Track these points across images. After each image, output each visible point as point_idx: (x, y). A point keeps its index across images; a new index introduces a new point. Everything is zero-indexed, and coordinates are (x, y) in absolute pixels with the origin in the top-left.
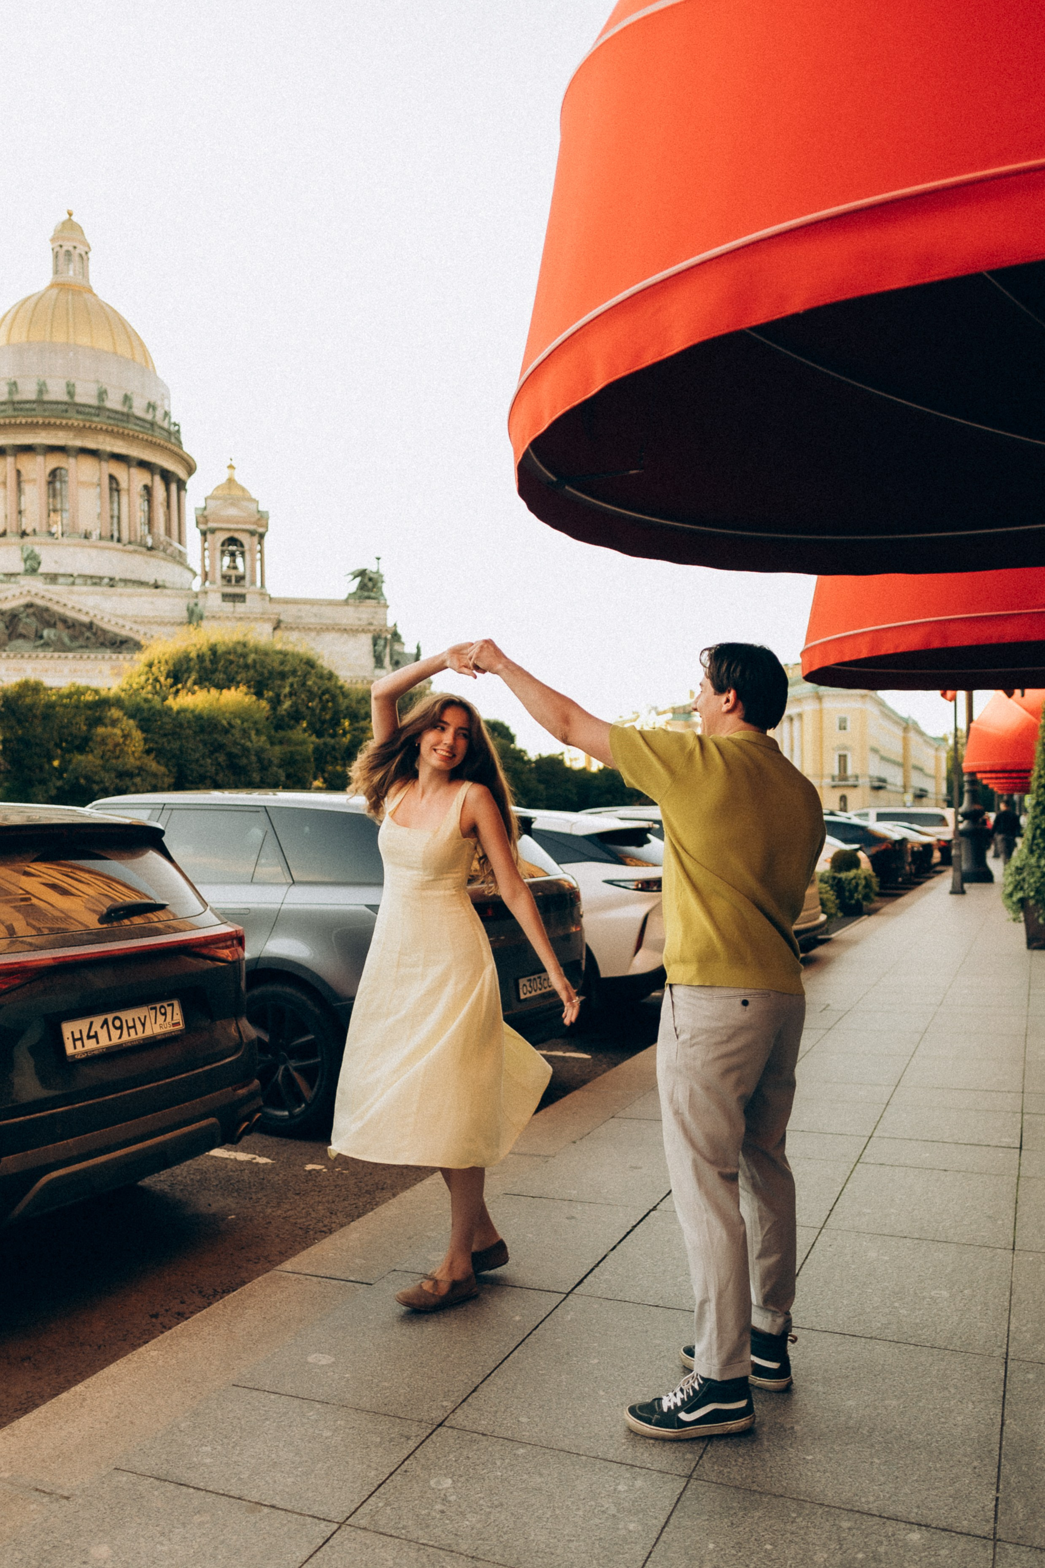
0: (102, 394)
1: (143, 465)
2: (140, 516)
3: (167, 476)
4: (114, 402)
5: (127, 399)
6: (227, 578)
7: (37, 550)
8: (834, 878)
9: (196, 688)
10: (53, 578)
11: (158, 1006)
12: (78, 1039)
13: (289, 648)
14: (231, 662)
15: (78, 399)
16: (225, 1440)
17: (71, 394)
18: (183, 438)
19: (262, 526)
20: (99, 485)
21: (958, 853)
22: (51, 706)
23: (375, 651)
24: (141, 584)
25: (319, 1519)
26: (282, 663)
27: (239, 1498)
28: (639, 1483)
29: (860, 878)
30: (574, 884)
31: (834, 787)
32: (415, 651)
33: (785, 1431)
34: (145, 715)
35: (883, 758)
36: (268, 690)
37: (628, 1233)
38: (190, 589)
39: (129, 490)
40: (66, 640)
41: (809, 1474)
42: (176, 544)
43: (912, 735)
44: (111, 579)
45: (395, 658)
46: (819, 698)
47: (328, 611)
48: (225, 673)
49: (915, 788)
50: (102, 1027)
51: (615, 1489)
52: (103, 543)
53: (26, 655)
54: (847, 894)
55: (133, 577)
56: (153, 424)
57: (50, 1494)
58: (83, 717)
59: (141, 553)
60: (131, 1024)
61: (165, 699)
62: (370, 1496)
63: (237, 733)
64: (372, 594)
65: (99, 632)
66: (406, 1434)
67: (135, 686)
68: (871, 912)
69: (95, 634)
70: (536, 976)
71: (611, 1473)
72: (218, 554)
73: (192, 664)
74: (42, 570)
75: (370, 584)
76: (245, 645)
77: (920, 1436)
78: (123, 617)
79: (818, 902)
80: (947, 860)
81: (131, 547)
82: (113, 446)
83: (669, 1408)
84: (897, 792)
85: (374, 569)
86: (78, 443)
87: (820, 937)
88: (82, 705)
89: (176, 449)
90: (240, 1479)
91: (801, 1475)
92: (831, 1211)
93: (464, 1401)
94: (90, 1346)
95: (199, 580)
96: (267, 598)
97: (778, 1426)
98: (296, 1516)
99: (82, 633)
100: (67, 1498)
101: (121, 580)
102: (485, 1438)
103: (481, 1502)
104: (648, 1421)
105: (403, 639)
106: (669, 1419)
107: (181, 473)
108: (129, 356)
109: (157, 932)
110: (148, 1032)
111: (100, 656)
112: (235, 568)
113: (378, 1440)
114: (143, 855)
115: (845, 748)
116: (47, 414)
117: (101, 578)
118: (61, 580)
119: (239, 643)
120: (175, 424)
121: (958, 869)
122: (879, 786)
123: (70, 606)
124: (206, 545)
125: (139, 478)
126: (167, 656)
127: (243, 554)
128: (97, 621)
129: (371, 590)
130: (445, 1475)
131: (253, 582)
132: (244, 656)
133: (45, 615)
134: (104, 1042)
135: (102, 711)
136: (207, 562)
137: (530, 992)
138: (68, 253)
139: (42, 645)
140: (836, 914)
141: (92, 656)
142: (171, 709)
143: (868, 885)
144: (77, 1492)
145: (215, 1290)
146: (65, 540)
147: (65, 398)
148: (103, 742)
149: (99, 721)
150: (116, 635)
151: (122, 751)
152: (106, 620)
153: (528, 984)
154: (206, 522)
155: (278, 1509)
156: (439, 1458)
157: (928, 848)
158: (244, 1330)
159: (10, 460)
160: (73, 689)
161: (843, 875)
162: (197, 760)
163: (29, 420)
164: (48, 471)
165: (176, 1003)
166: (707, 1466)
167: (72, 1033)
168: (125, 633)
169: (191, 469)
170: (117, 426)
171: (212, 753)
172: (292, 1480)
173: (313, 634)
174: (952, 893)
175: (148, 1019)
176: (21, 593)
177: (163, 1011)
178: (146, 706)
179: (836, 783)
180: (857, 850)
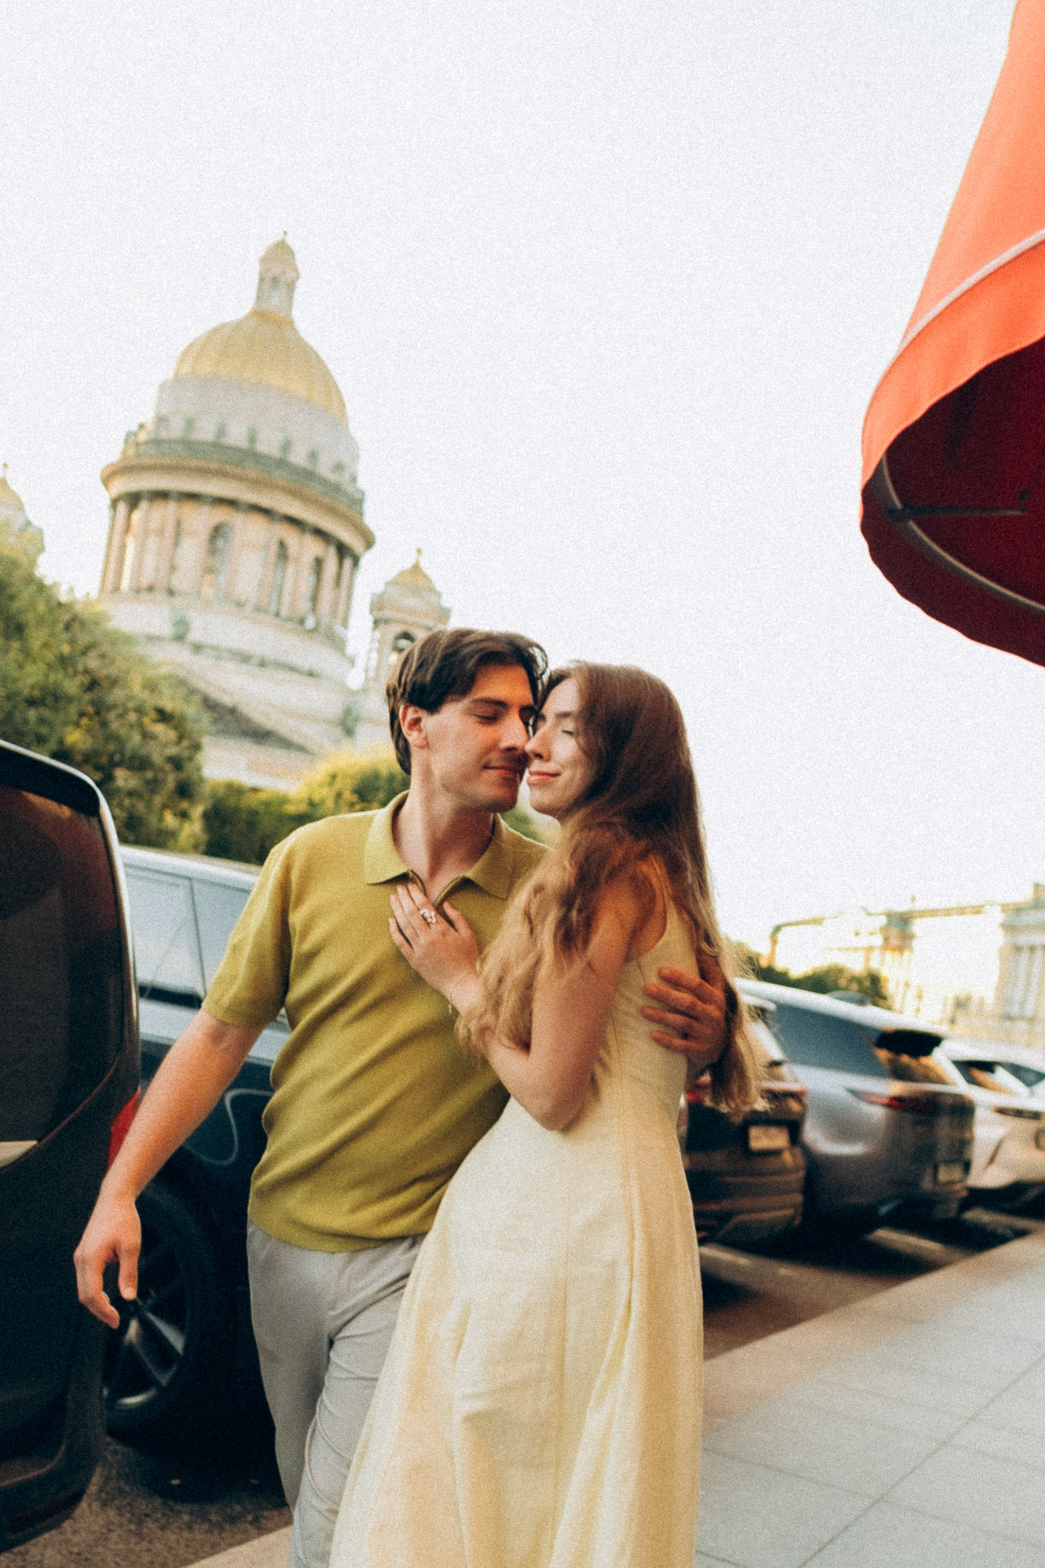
0: (286, 446)
1: (319, 533)
2: (305, 591)
3: (343, 550)
4: (298, 457)
5: (313, 456)
7: (188, 614)
10: (197, 648)
15: (260, 448)
17: (252, 439)
18: (366, 508)
20: (266, 549)
24: (292, 669)
39: (297, 560)
40: (205, 722)
42: (339, 628)
44: (262, 659)
52: (261, 616)
55: (287, 661)
56: (337, 487)
59: (297, 634)
65: (243, 720)
74: (191, 637)
81: (288, 626)
82: (288, 506)
86: (251, 498)
89: (357, 519)
99: (222, 717)
101: (273, 662)
107: (358, 546)
108: (324, 406)
116: (222, 459)
117: (251, 656)
118: (207, 652)
120: (360, 491)
123: (214, 683)
124: (377, 635)
125: (312, 547)
128: (240, 707)
136: (374, 656)
138: (276, 279)
146: (215, 605)
147: (245, 445)
150: (260, 725)
152: (252, 705)
154: (379, 610)
159: (172, 506)
163: (202, 464)
164: (213, 524)
169: (369, 544)
170: (297, 484)
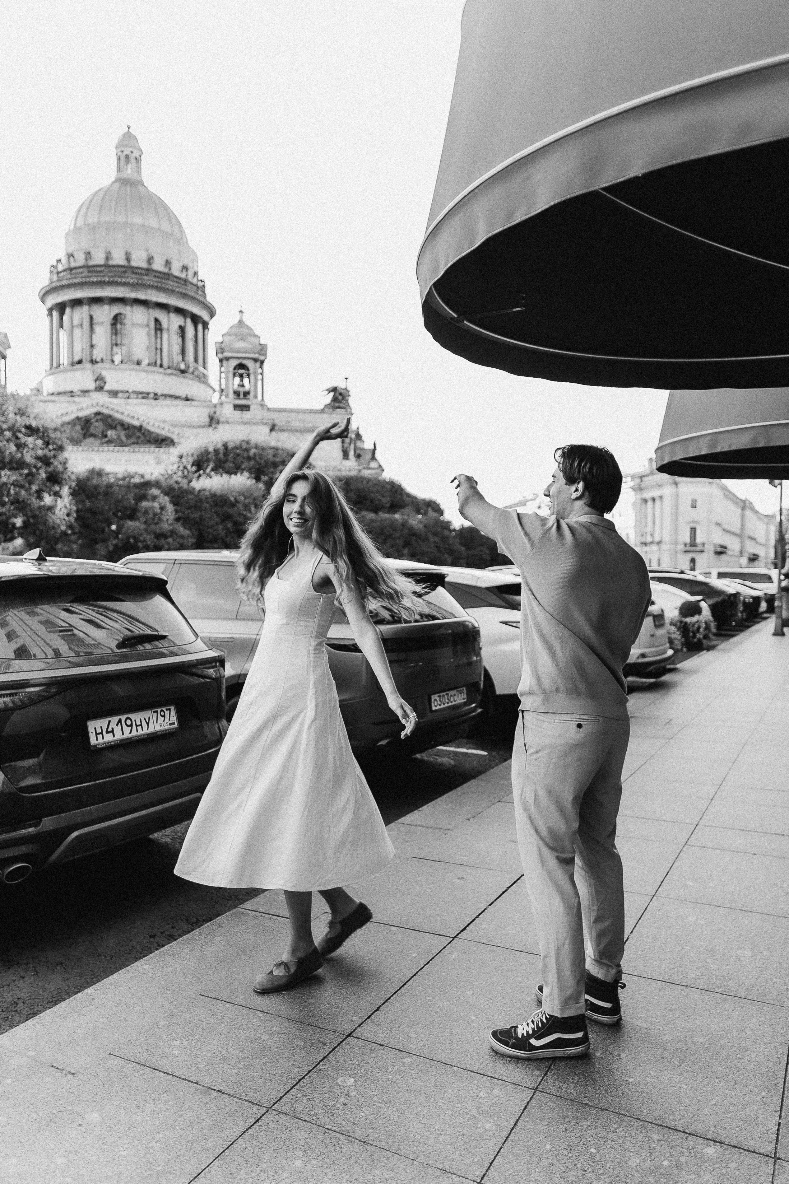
0: (150, 260)
1: (179, 311)
2: (176, 348)
3: (196, 319)
4: (158, 265)
5: (168, 263)
6: (237, 393)
7: (104, 373)
8: (681, 622)
9: (213, 473)
10: (114, 394)
11: (159, 710)
12: (99, 734)
13: (280, 445)
14: (238, 455)
15: (134, 264)
16: (190, 1037)
17: (128, 259)
18: (207, 290)
19: (260, 355)
20: (148, 325)
21: (780, 604)
22: (110, 486)
23: (343, 447)
24: (176, 397)
25: (253, 1103)
26: (274, 456)
27: (196, 1083)
28: (496, 1091)
29: (701, 622)
30: (476, 625)
31: (686, 552)
32: (373, 447)
33: (613, 1057)
34: (176, 493)
35: (725, 530)
36: (264, 475)
37: (504, 892)
38: (211, 401)
39: (168, 330)
40: (123, 438)
41: (630, 1093)
42: (201, 369)
43: (748, 513)
44: (156, 394)
45: (358, 452)
46: (676, 484)
47: (308, 417)
48: (234, 463)
49: (749, 553)
50: (117, 725)
51: (477, 1096)
52: (151, 368)
53: (96, 449)
54: (691, 634)
55: (171, 393)
56: (186, 281)
57: (62, 1070)
58: (132, 495)
59: (176, 375)
60: (138, 723)
61: (190, 481)
62: (292, 1088)
63: (241, 507)
64: (342, 405)
65: (146, 434)
66: (323, 1041)
67: (170, 472)
68: (710, 648)
69: (143, 434)
70: (444, 694)
71: (475, 1082)
72: (231, 375)
73: (210, 456)
74: (107, 387)
75: (340, 398)
76: (248, 442)
77: (720, 1068)
78: (164, 422)
79: (667, 640)
80: (771, 609)
81: (169, 371)
82: (157, 297)
83: (523, 1035)
84: (735, 556)
85: (343, 387)
86: (133, 295)
87: (669, 667)
88: (132, 485)
89: (202, 299)
90: (198, 1068)
91: (623, 1094)
92: (662, 882)
93: (369, 1017)
94: (105, 957)
95: (217, 395)
96: (266, 408)
97: (608, 1052)
98: (236, 1100)
99: (134, 434)
100: (73, 1074)
101: (162, 395)
102: (382, 1048)
103: (375, 1099)
104: (506, 1044)
105: (363, 438)
106: (522, 1043)
107: (205, 316)
108: (169, 231)
109: (162, 655)
110: (151, 729)
111: (147, 450)
112: (243, 386)
113: (302, 1044)
114: (151, 598)
115: (694, 522)
116: (111, 274)
117: (148, 394)
118: (120, 395)
119: (243, 441)
120: (202, 281)
121: (780, 616)
122: (721, 551)
123: (126, 413)
124: (223, 369)
125: (174, 321)
126: (192, 451)
127: (248, 375)
128: (145, 425)
129: (340, 402)
130: (349, 1075)
131: (256, 397)
132: (247, 450)
133: (109, 420)
134: (119, 736)
135: (146, 490)
136: (223, 381)
137: (440, 705)
138: (127, 156)
139: (107, 442)
140: (681, 650)
141: (142, 449)
142: (194, 489)
143: (707, 628)
144: (80, 1070)
145: (198, 920)
146: (123, 366)
147: (123, 263)
148: (146, 512)
149: (143, 497)
150: (158, 435)
151: (160, 519)
152: (151, 423)
153: (438, 699)
154: (222, 353)
155: (224, 1093)
156: (346, 1062)
157: (757, 600)
158: (212, 952)
159: (85, 308)
160: (126, 474)
161: (688, 620)
162: (212, 526)
163: (99, 279)
164: (112, 315)
165: (172, 708)
166: (550, 1081)
167: (95, 729)
168: (164, 433)
169: (212, 314)
170: (160, 282)
171: (223, 521)
172: (236, 1071)
173: (298, 434)
174: (774, 634)
175: (151, 719)
176: (92, 405)
177: (162, 714)
178: (176, 486)
179: (688, 548)
180: (699, 601)
